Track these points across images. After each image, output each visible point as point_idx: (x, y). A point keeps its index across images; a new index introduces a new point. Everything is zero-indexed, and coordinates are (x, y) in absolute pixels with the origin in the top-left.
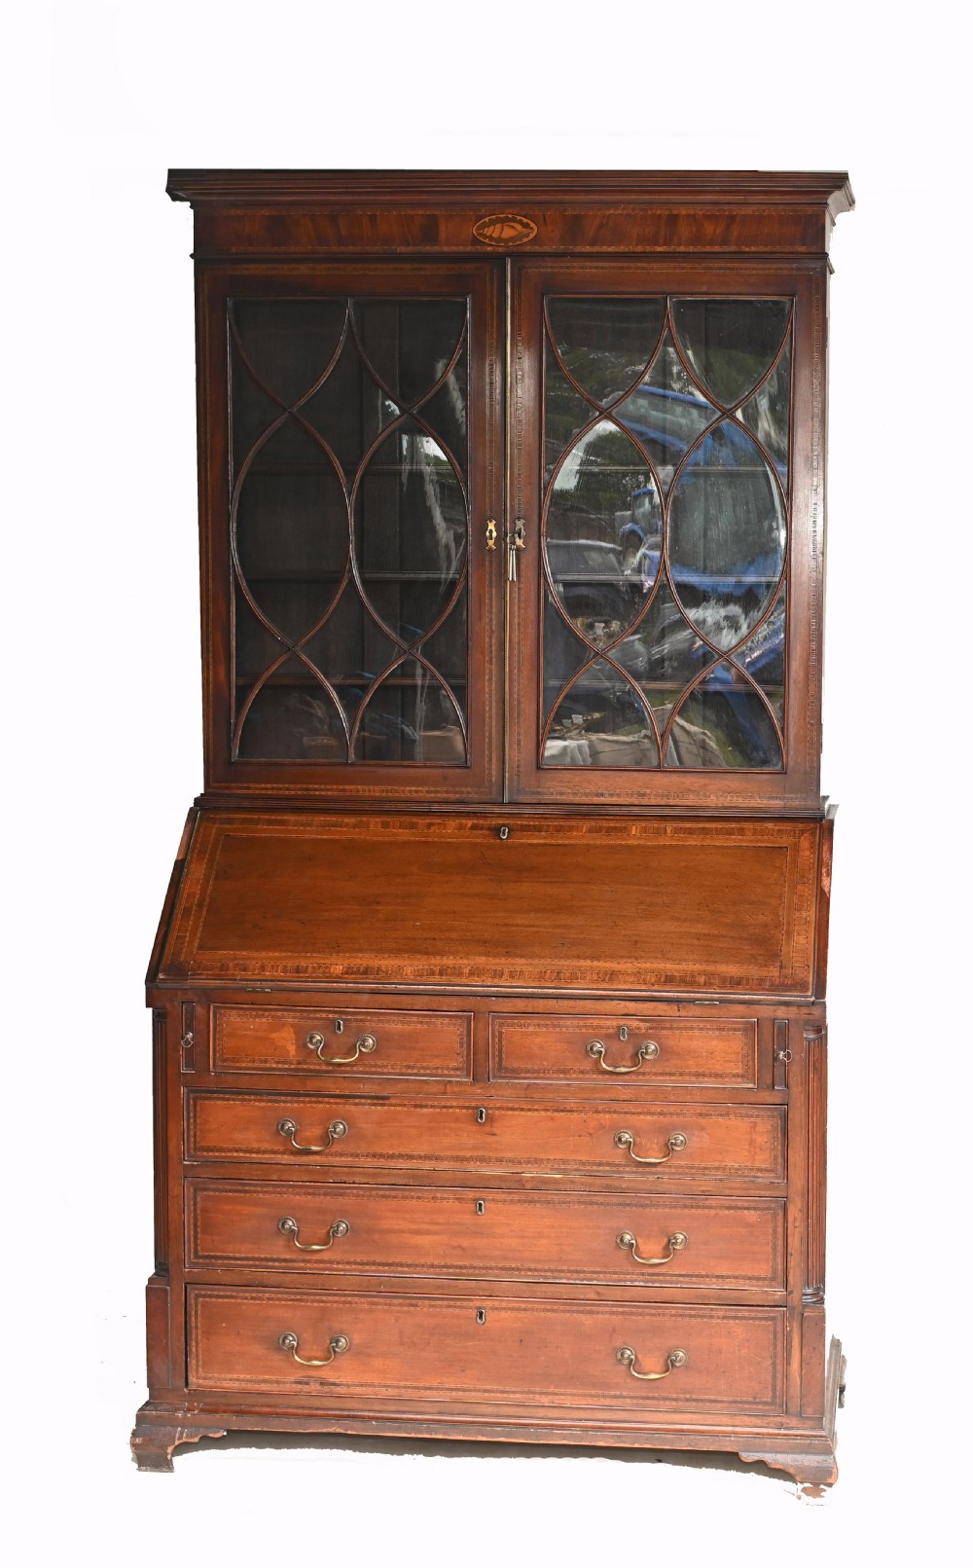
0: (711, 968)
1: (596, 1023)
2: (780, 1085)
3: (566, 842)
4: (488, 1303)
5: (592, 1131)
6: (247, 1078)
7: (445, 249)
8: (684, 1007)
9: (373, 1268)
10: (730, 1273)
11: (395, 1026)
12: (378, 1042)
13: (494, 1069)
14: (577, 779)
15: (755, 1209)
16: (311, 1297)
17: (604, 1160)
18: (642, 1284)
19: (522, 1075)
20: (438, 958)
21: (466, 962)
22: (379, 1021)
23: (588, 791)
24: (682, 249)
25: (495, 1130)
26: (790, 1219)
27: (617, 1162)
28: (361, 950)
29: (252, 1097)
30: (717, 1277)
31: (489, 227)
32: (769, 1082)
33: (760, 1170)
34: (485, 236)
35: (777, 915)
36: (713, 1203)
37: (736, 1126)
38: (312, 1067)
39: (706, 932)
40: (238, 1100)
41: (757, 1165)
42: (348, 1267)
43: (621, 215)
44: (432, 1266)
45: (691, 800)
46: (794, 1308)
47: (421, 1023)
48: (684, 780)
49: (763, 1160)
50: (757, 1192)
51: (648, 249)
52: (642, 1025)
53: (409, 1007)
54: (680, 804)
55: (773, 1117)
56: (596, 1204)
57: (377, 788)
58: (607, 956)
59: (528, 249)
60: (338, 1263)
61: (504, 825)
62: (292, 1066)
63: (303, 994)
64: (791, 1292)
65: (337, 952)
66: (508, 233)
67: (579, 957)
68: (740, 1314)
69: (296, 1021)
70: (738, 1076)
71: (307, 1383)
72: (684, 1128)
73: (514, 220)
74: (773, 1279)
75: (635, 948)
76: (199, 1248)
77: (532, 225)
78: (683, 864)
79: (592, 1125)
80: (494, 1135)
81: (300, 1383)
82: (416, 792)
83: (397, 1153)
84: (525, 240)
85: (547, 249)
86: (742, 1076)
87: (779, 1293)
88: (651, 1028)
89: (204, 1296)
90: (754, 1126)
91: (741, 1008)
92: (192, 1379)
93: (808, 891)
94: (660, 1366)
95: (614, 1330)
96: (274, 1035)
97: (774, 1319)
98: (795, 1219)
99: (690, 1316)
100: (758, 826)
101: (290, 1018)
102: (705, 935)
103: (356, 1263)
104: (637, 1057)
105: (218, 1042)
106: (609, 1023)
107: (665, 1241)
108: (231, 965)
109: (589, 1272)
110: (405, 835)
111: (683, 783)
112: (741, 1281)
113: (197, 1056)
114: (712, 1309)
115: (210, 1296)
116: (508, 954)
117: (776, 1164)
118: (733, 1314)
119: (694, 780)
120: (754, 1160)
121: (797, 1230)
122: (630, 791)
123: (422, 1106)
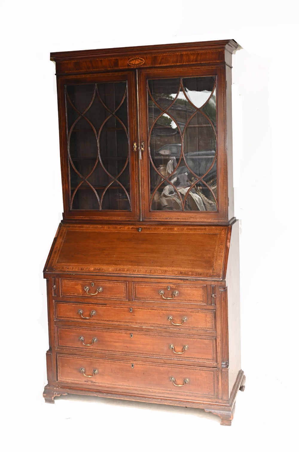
0: (193, 270)
1: (161, 285)
2: (213, 304)
3: (157, 232)
4: (135, 362)
5: (161, 316)
6: (69, 298)
7: (121, 68)
8: (185, 281)
9: (104, 351)
10: (201, 357)
11: (108, 285)
12: (103, 289)
13: (134, 297)
14: (160, 214)
15: (207, 339)
16: (88, 358)
17: (165, 324)
18: (176, 359)
19: (142, 299)
20: (119, 266)
21: (126, 267)
22: (103, 283)
23: (163, 218)
24: (185, 64)
25: (135, 314)
26: (217, 343)
27: (168, 324)
28: (99, 263)
29: (71, 303)
30: (197, 358)
31: (132, 61)
32: (210, 303)
33: (208, 328)
34: (131, 64)
35: (213, 254)
36: (195, 337)
37: (201, 316)
38: (86, 296)
39: (193, 259)
40: (68, 304)
41: (207, 327)
42: (97, 350)
43: (168, 55)
44: (119, 351)
45: (192, 220)
46: (219, 368)
47: (114, 284)
49: (209, 325)
50: (208, 335)
51: (175, 64)
52: (174, 286)
53: (111, 280)
54: (189, 221)
55: (212, 313)
56: (163, 336)
57: (108, 217)
58: (164, 266)
59: (142, 66)
60: (95, 349)
61: (140, 228)
62: (81, 295)
63: (83, 276)
64: (218, 364)
65: (93, 264)
66: (137, 62)
67: (157, 266)
68: (204, 369)
69: (81, 283)
70: (201, 301)
71: (88, 382)
72: (186, 315)
73: (138, 59)
74: (213, 360)
75: (172, 264)
76: (59, 344)
77: (143, 60)
78: (188, 239)
79: (161, 314)
80: (134, 316)
81: (86, 381)
82: (118, 218)
83: (109, 320)
84: (142, 64)
85: (148, 66)
86: (202, 302)
87: (215, 364)
88: (176, 287)
89: (61, 357)
90: (206, 316)
91: (201, 282)
92: (59, 379)
93: (223, 247)
94: (182, 383)
95: (169, 372)
96: (76, 287)
97: (213, 371)
98: (219, 343)
99: (190, 369)
100: (210, 227)
101: (80, 282)
102: (192, 260)
103: (99, 350)
104: (173, 295)
105: (62, 288)
106: (165, 285)
107: (182, 347)
108: (65, 267)
109: (162, 355)
110: (114, 230)
111: (190, 215)
112: (204, 360)
113: (57, 291)
114: (196, 368)
115: (62, 357)
116: (137, 265)
117: (213, 327)
118: (202, 369)
119: (193, 214)
120: (206, 325)
121: (219, 346)
122: (175, 218)
123: (115, 307)
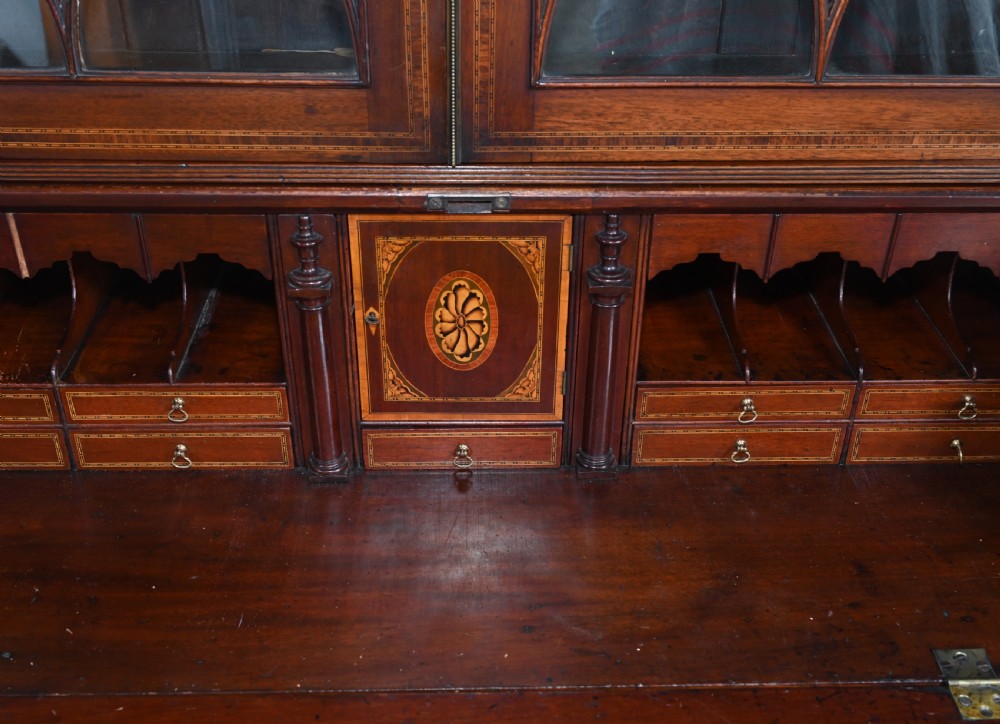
14: (620, 107)
23: (642, 133)
48: (859, 104)
54: (843, 156)
57: (153, 133)
82: (246, 140)
111: (861, 112)
119: (883, 103)
122: (737, 133)
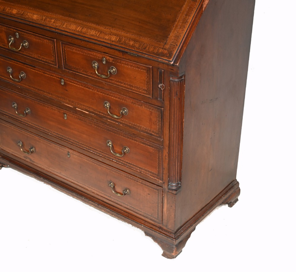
0: (137, 38)
1: (94, 54)
2: (160, 98)
4: (70, 151)
5: (97, 98)
8: (125, 54)
10: (143, 168)
12: (29, 44)
13: (64, 64)
15: (152, 147)
17: (101, 111)
18: (115, 161)
19: (73, 69)
21: (55, 16)
22: (31, 37)
27: (105, 113)
30: (139, 168)
32: (156, 96)
33: (153, 132)
36: (138, 140)
37: (144, 110)
41: (152, 130)
44: (54, 133)
46: (165, 189)
47: (40, 40)
49: (155, 128)
50: (152, 140)
52: (110, 58)
53: (37, 32)
55: (158, 111)
56: (100, 127)
58: (102, 24)
60: (29, 122)
62: (7, 48)
63: (6, 19)
64: (164, 183)
65: (18, 3)
68: (147, 184)
70: (144, 90)
72: (126, 106)
74: (158, 175)
79: (97, 96)
80: (67, 90)
83: (40, 89)
87: (160, 182)
88: (113, 61)
90: (151, 113)
91: (146, 61)
93: (195, 6)
94: (122, 192)
95: (107, 174)
97: (157, 190)
99: (130, 178)
101: (4, 29)
102: (143, 20)
106: (99, 55)
107: (122, 149)
112: (147, 172)
114: (138, 179)
117: (159, 131)
118: (144, 183)
120: (151, 128)
121: (166, 160)
123: (45, 73)
